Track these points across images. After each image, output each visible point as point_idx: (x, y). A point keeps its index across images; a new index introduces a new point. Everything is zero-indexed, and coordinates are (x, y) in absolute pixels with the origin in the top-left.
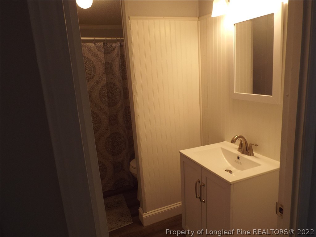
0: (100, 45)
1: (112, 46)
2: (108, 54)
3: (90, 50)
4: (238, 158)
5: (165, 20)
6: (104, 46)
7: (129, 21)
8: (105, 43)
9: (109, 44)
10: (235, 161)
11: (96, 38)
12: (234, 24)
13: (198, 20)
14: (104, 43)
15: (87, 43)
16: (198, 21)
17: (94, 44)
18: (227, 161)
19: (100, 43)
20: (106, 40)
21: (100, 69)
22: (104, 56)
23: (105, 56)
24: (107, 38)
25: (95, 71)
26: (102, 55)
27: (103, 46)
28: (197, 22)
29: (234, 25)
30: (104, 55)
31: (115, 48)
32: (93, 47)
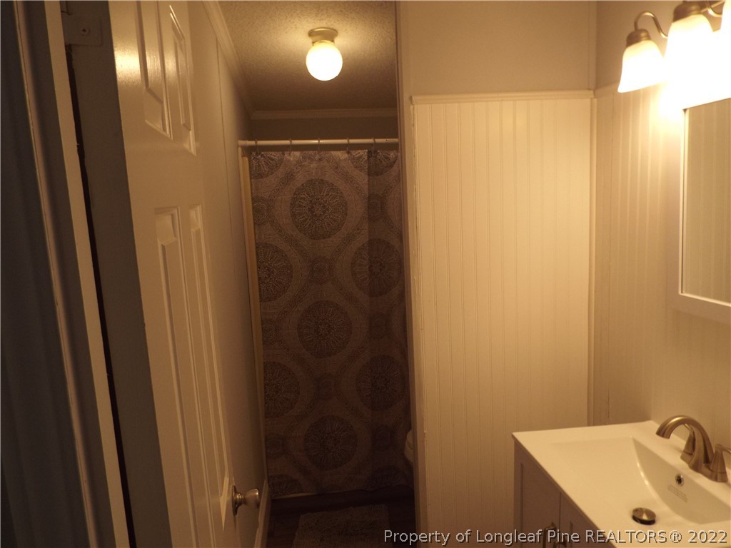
0: (360, 157)
1: (387, 158)
2: (377, 175)
3: (337, 168)
4: (679, 480)
5: (502, 100)
6: (369, 157)
7: (412, 107)
8: (372, 150)
9: (381, 154)
10: (670, 488)
11: (352, 141)
12: (685, 110)
13: (593, 96)
14: (369, 152)
15: (332, 152)
16: (591, 99)
17: (348, 153)
18: (647, 482)
19: (360, 151)
20: (375, 144)
21: (357, 209)
22: (367, 180)
23: (369, 181)
24: (378, 141)
25: (346, 214)
26: (362, 178)
27: (366, 158)
28: (588, 101)
29: (683, 112)
30: (366, 177)
31: (394, 162)
32: (345, 160)
